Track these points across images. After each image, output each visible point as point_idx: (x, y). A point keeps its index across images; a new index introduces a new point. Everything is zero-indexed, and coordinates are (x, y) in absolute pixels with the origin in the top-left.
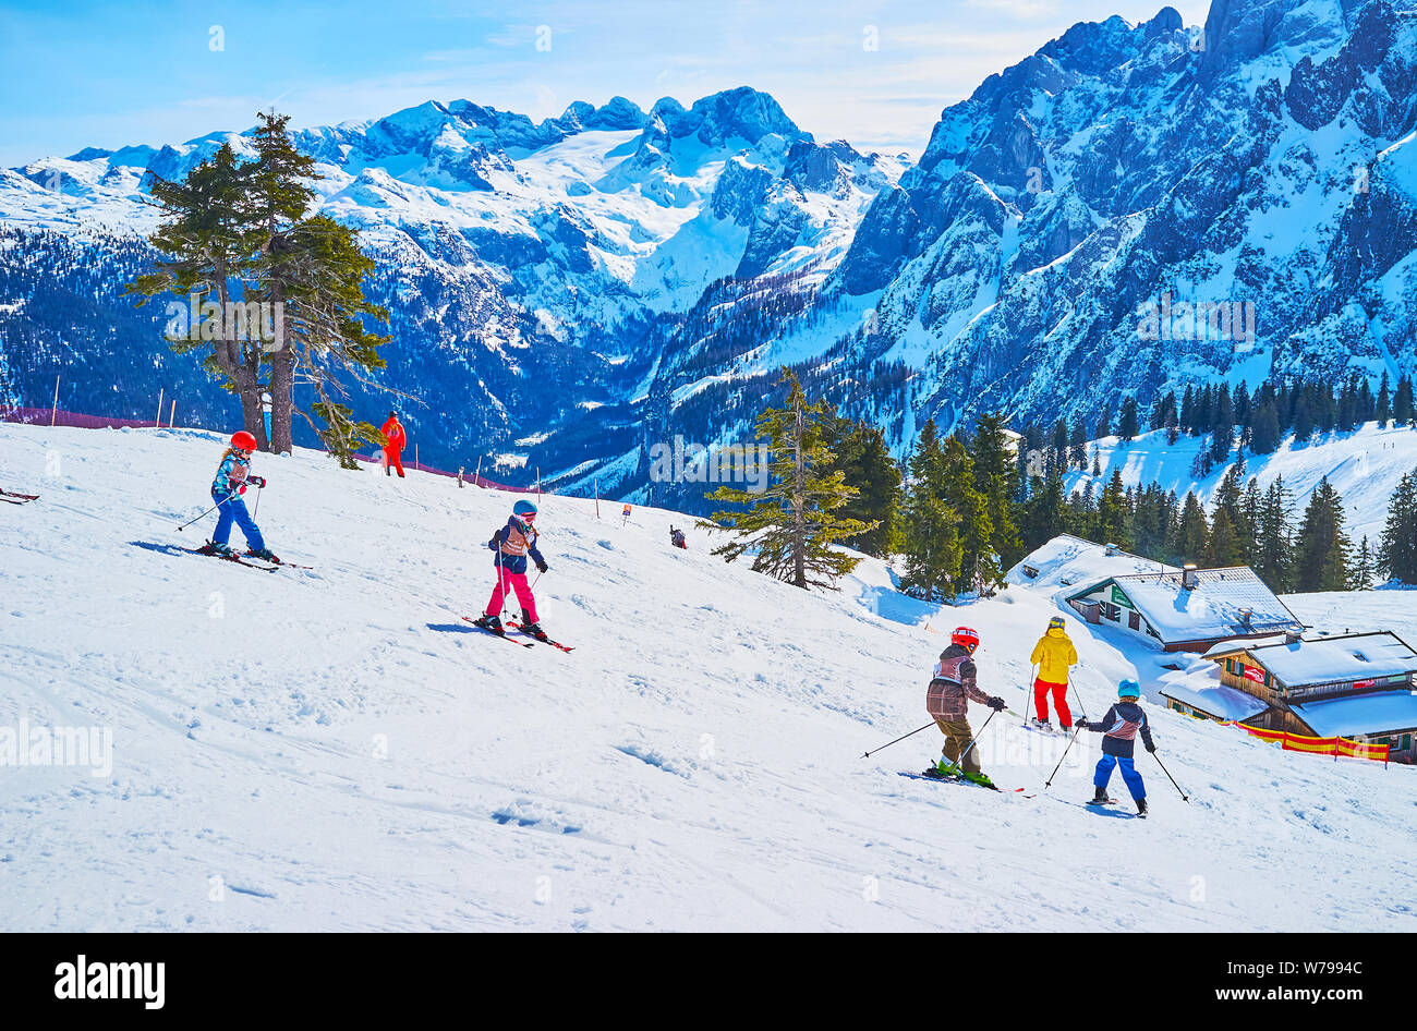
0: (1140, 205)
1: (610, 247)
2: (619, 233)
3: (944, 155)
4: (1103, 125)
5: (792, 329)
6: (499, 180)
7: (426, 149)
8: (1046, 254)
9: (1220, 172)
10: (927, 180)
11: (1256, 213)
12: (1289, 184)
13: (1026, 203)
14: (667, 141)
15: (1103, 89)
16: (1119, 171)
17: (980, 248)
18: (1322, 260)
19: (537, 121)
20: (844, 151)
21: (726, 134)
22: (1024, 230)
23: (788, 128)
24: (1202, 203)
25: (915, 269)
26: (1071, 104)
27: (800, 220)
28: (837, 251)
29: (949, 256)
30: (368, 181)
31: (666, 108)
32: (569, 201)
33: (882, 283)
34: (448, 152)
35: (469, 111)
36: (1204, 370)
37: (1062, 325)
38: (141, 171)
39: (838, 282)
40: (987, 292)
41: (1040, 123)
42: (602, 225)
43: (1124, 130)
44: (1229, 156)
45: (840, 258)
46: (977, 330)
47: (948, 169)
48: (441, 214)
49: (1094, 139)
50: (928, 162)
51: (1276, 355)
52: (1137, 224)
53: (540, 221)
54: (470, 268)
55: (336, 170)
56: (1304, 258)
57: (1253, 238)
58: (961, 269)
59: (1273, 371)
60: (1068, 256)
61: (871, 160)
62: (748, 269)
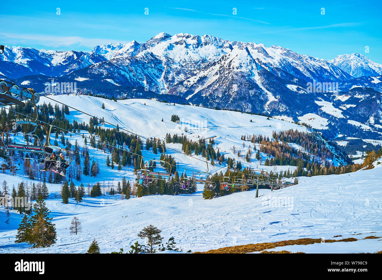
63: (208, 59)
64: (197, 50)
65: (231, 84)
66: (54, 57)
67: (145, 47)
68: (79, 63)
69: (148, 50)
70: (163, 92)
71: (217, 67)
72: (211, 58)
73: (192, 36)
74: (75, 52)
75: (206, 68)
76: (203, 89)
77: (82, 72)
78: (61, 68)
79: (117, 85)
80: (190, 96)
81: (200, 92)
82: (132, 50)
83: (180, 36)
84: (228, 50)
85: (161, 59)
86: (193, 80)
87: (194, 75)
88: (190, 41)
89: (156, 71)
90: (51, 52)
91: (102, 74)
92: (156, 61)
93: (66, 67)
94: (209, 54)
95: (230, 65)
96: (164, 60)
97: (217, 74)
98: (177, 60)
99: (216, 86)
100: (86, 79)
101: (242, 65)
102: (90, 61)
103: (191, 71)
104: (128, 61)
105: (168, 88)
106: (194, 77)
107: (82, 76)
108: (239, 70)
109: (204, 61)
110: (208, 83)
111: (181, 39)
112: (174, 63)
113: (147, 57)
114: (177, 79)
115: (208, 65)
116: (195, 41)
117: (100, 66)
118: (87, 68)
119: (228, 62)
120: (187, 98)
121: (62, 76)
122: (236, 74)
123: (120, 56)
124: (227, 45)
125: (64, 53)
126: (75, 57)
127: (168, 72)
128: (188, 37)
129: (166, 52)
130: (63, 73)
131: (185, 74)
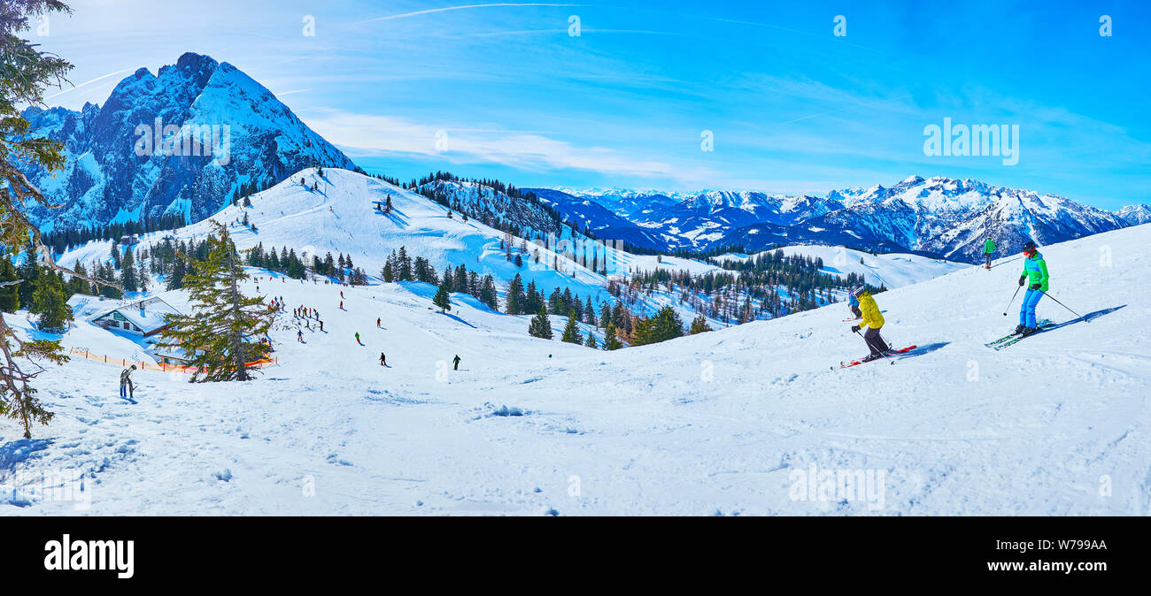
51: (55, 222)
63: (970, 208)
64: (956, 197)
65: (1001, 239)
66: (783, 202)
67: (892, 192)
68: (812, 211)
69: (896, 196)
70: (915, 248)
71: (983, 218)
72: (975, 207)
73: (952, 180)
74: (807, 198)
75: (968, 219)
76: (966, 246)
77: (818, 221)
78: (790, 215)
79: (859, 237)
80: (949, 254)
81: (961, 249)
82: (876, 196)
83: (936, 180)
84: (996, 198)
85: (913, 207)
86: (952, 234)
87: (953, 227)
88: (949, 187)
89: (906, 222)
90: (781, 197)
91: (841, 224)
92: (905, 210)
93: (797, 214)
94: (972, 202)
95: (998, 217)
96: (917, 209)
97: (982, 226)
98: (932, 208)
99: (982, 242)
100: (821, 230)
101: (1014, 217)
102: (826, 208)
103: (949, 222)
104: (872, 209)
105: (921, 243)
106: (954, 230)
107: (816, 226)
108: (1010, 223)
109: (965, 211)
110: (971, 238)
111: (937, 183)
112: (928, 213)
113: (895, 204)
114: (933, 232)
115: (971, 216)
116: (955, 186)
117: (839, 214)
118: (824, 217)
119: (996, 212)
120: (946, 256)
121: (792, 225)
122: (1007, 228)
123: (861, 204)
124: (993, 192)
125: (795, 199)
126: (808, 204)
127: (921, 224)
128: (946, 181)
129: (918, 200)
130: (793, 222)
131: (943, 226)
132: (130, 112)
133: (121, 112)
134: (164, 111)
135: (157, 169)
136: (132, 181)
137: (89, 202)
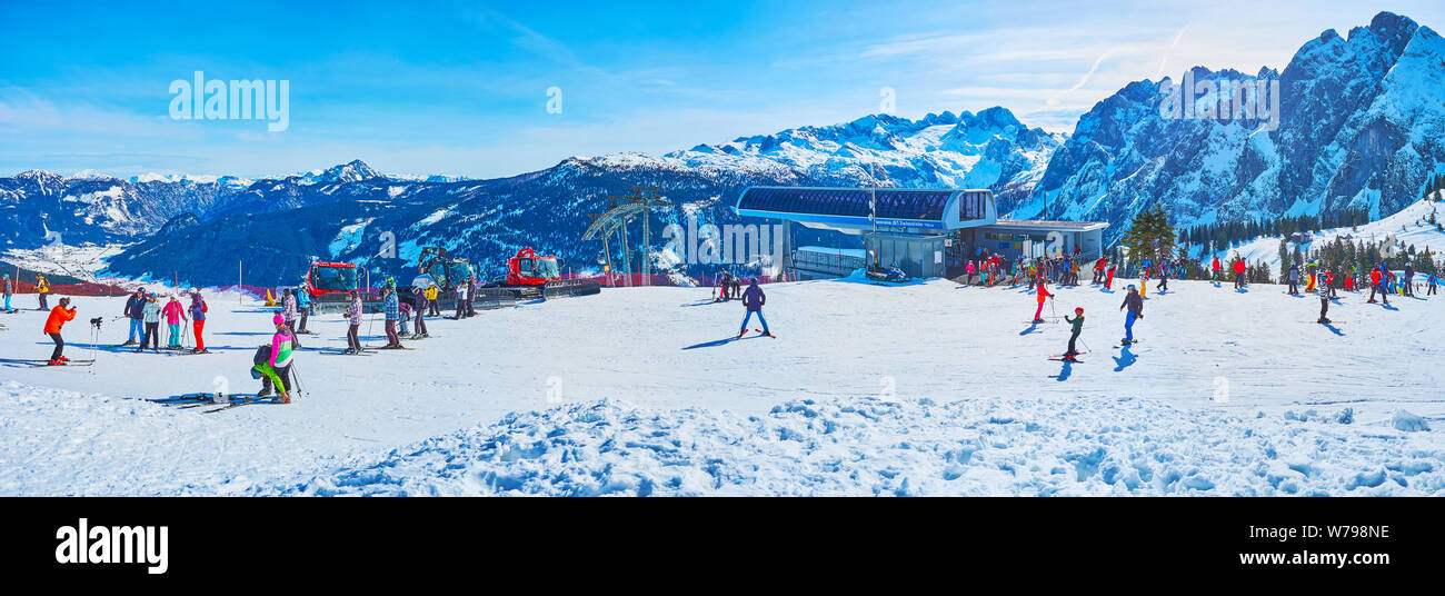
0: (1162, 153)
1: (944, 172)
2: (948, 166)
3: (1082, 134)
4: (1144, 122)
5: (1023, 205)
6: (899, 146)
7: (869, 133)
8: (1125, 173)
9: (1192, 141)
10: (1076, 144)
11: (1206, 158)
12: (1218, 146)
13: (1116, 153)
14: (966, 129)
15: (1143, 108)
16: (1152, 140)
17: (1099, 171)
18: (1232, 176)
19: (913, 121)
20: (1040, 132)
21: (991, 126)
22: (1115, 163)
23: (1016, 123)
24: (1187, 153)
25: (1072, 180)
26: (1131, 113)
27: (1024, 160)
28: (1039, 173)
29: (1087, 175)
30: (848, 147)
31: (966, 115)
32: (927, 154)
33: (1059, 186)
34: (878, 134)
35: (886, 118)
36: (1190, 218)
37: (1135, 201)
38: (760, 145)
39: (1041, 186)
40: (1102, 189)
41: (1120, 121)
42: (941, 163)
43: (1153, 124)
44: (1195, 135)
45: (1041, 176)
46: (1100, 204)
47: (1084, 140)
48: (877, 160)
49: (1141, 128)
50: (1075, 136)
51: (1219, 211)
52: (1161, 162)
53: (916, 161)
54: (888, 181)
55: (833, 143)
56: (1225, 174)
57: (1206, 166)
58: (1092, 180)
59: (1218, 218)
60: (1135, 174)
61: (1052, 134)
62: (1003, 181)
132: (1312, 84)
133: (1303, 81)
134: (1353, 83)
135: (1343, 152)
136: (1313, 166)
137: (1261, 189)
